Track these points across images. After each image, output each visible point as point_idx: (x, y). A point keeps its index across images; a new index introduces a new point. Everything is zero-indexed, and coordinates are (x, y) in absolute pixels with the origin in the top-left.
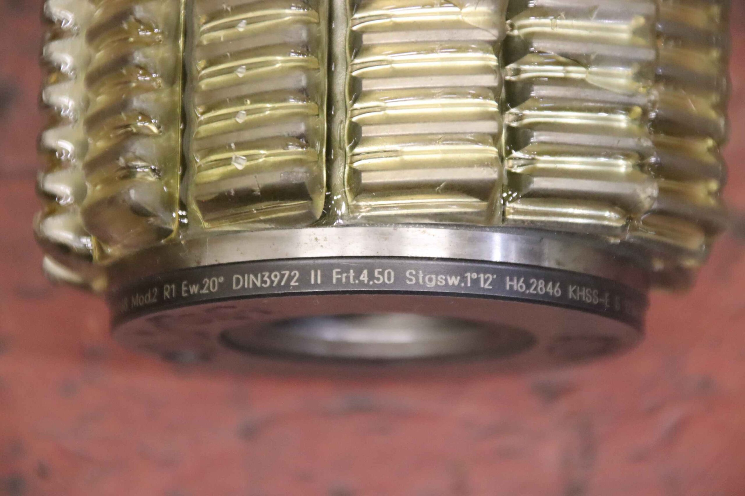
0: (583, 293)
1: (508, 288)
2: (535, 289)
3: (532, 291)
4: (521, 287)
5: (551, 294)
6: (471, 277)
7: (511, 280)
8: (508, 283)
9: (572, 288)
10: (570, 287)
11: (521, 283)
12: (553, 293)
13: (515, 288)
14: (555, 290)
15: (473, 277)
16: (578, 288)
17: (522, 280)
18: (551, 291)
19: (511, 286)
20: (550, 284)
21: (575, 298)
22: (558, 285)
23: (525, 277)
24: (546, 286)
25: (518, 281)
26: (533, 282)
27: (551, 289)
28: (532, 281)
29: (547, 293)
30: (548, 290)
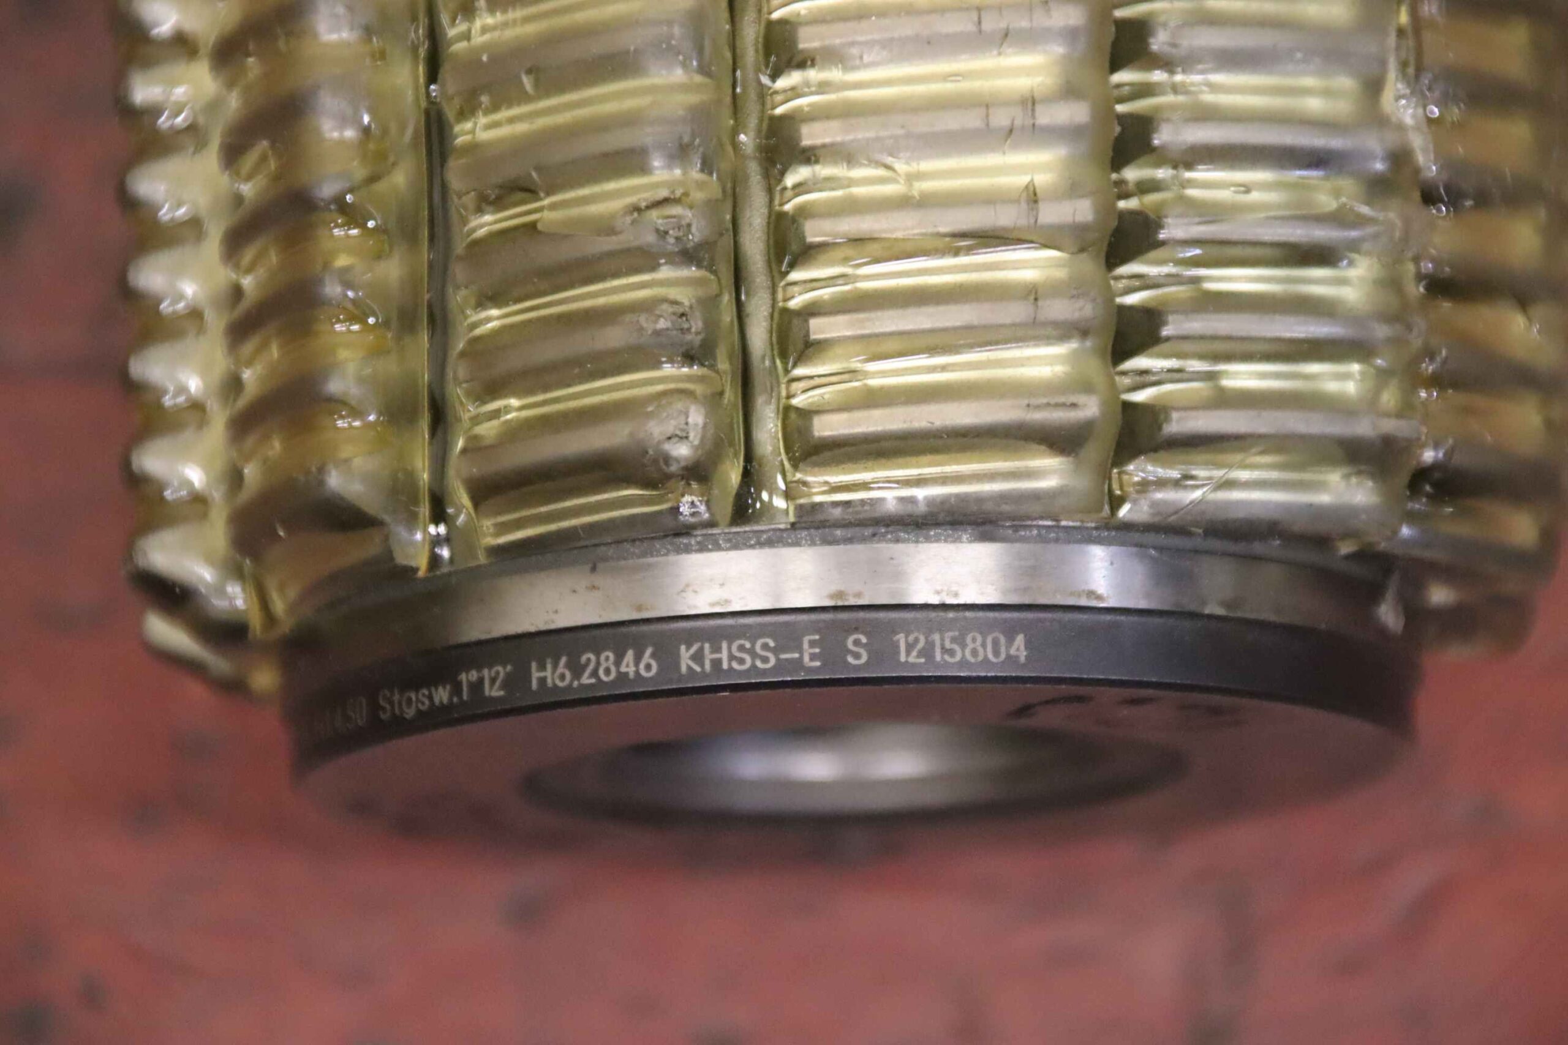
0: (724, 655)
1: (534, 685)
2: (595, 673)
3: (586, 680)
4: (562, 677)
5: (632, 675)
6: (467, 678)
7: (542, 667)
8: (536, 675)
9: (688, 649)
10: (683, 648)
11: (561, 669)
12: (637, 672)
13: (549, 681)
14: (642, 666)
15: (470, 678)
16: (707, 646)
17: (563, 660)
18: (631, 670)
19: (542, 681)
20: (630, 655)
21: (698, 669)
22: (649, 651)
23: (569, 655)
24: (618, 663)
25: (555, 666)
26: (589, 660)
27: (632, 664)
28: (584, 659)
29: (622, 677)
30: (623, 669)
